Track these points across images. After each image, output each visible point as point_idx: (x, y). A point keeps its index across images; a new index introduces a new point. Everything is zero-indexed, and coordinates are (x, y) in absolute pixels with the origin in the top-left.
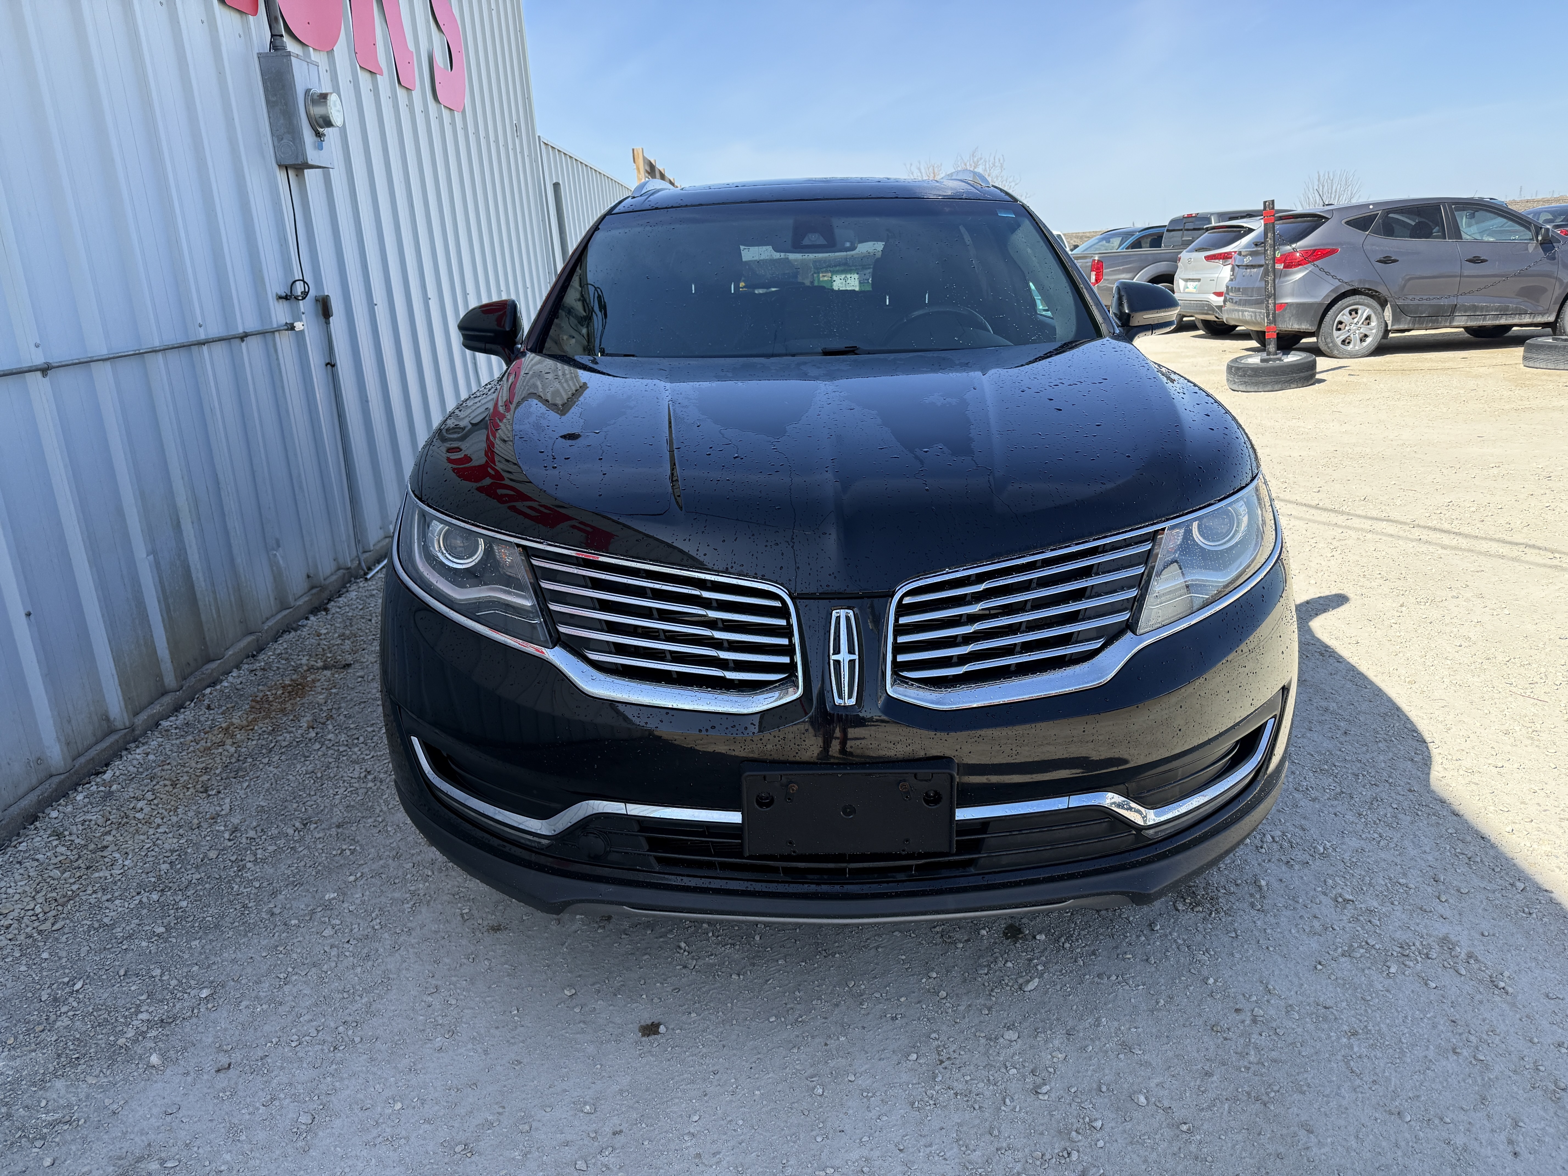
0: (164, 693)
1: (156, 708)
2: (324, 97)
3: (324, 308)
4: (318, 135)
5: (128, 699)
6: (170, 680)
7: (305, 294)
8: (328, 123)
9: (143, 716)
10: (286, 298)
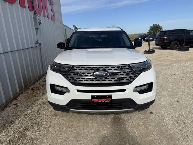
0: (23, 89)
1: (22, 91)
2: (40, 20)
3: (40, 44)
4: (40, 25)
5: (19, 90)
6: (24, 87)
7: (38, 43)
8: (41, 23)
9: (21, 92)
10: (36, 43)
